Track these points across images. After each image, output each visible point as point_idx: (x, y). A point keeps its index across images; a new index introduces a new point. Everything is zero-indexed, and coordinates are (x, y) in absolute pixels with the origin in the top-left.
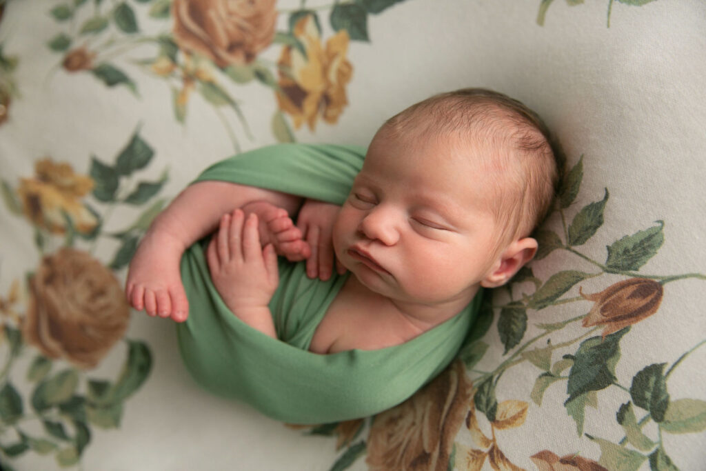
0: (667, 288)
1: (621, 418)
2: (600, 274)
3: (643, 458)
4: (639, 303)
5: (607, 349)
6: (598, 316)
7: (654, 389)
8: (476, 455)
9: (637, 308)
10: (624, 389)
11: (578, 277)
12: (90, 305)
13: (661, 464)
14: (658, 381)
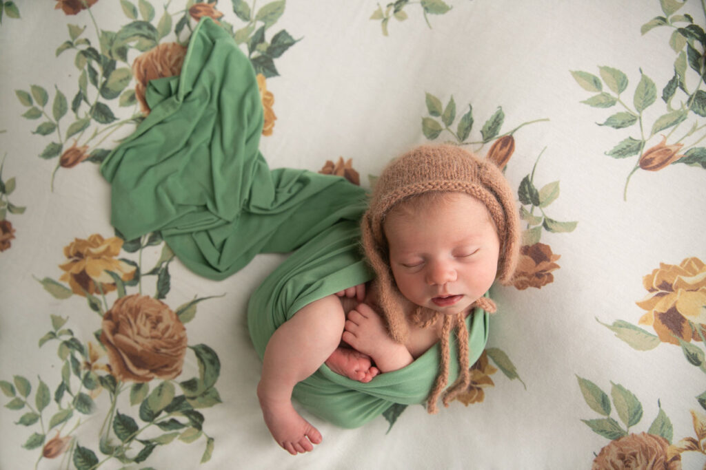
0: (515, 136)
2: (483, 146)
3: (540, 228)
7: (529, 191)
9: (505, 153)
12: (155, 333)
13: (549, 225)
14: (529, 186)
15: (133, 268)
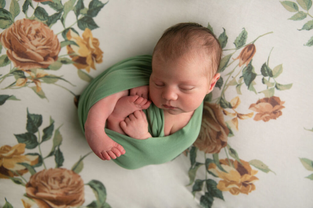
0: (255, 44)
1: (264, 83)
2: (236, 51)
3: (274, 88)
4: (251, 52)
5: (250, 68)
6: (242, 62)
7: (267, 70)
8: (234, 120)
10: (260, 75)
11: (230, 56)
12: (62, 185)
13: (278, 87)
14: (267, 68)
15: (37, 157)
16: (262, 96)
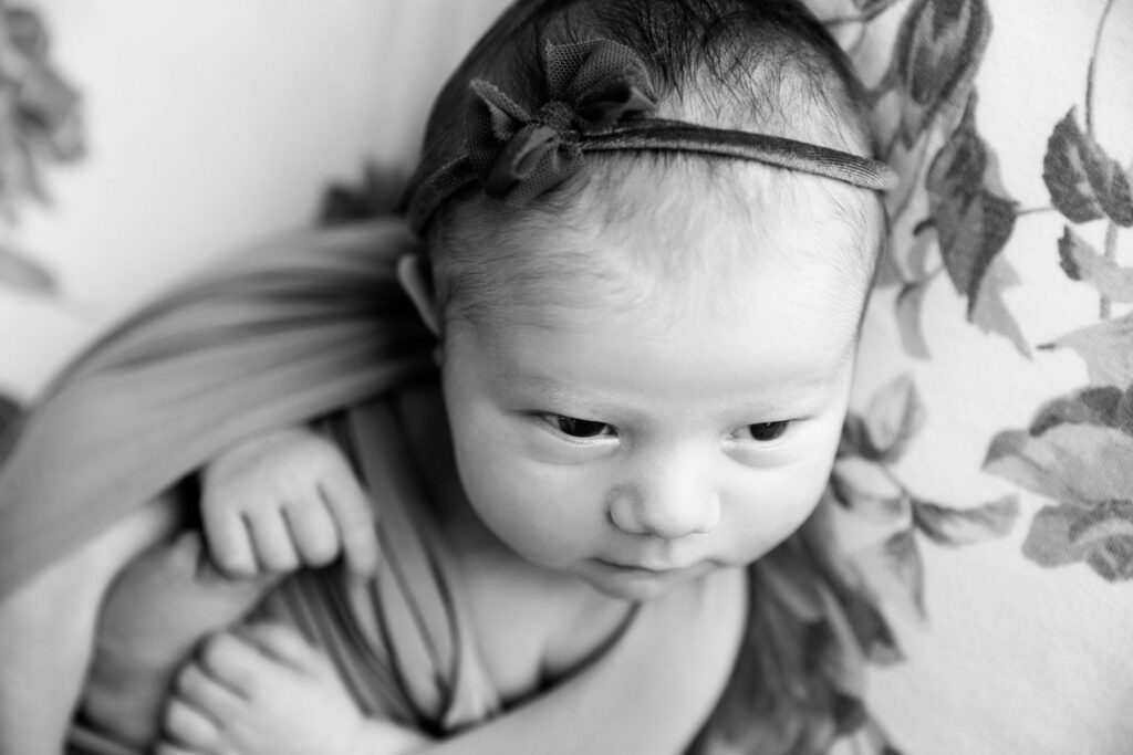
1: (1072, 270)
4: (956, 33)
5: (967, 163)
6: (916, 111)
7: (1086, 168)
8: (899, 546)
9: (959, 45)
10: (1042, 210)
14: (1083, 153)
16: (1069, 376)
